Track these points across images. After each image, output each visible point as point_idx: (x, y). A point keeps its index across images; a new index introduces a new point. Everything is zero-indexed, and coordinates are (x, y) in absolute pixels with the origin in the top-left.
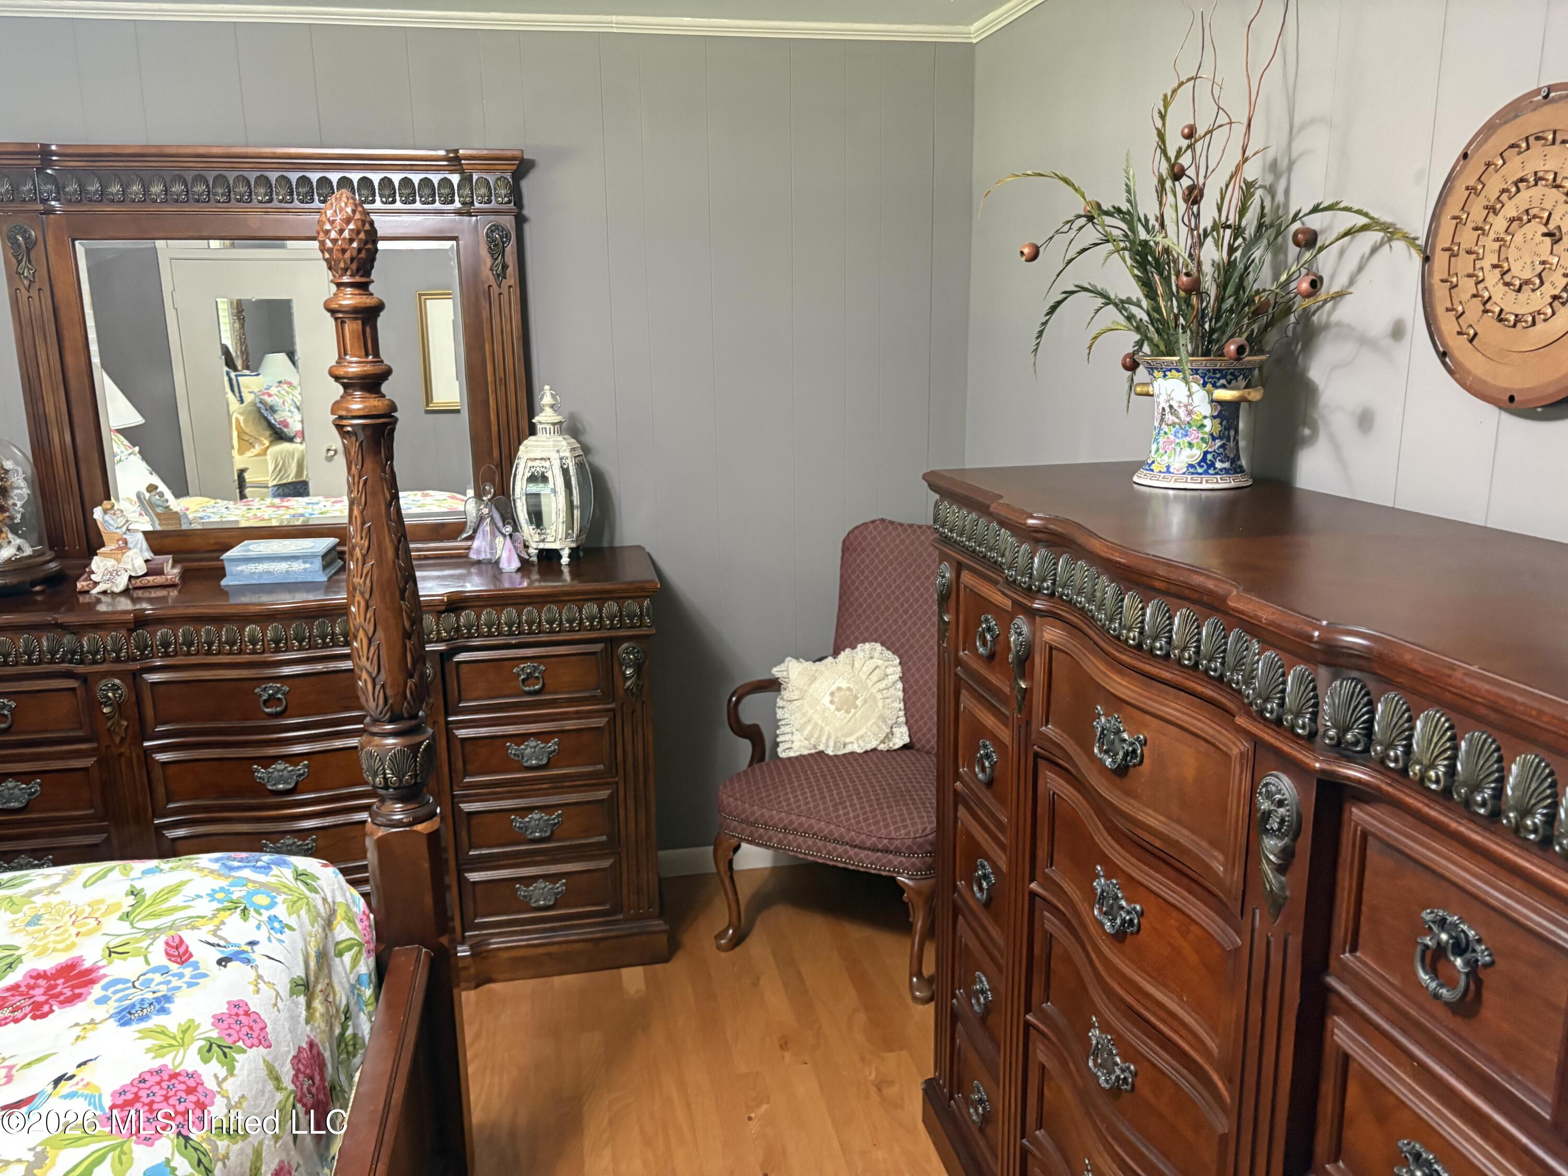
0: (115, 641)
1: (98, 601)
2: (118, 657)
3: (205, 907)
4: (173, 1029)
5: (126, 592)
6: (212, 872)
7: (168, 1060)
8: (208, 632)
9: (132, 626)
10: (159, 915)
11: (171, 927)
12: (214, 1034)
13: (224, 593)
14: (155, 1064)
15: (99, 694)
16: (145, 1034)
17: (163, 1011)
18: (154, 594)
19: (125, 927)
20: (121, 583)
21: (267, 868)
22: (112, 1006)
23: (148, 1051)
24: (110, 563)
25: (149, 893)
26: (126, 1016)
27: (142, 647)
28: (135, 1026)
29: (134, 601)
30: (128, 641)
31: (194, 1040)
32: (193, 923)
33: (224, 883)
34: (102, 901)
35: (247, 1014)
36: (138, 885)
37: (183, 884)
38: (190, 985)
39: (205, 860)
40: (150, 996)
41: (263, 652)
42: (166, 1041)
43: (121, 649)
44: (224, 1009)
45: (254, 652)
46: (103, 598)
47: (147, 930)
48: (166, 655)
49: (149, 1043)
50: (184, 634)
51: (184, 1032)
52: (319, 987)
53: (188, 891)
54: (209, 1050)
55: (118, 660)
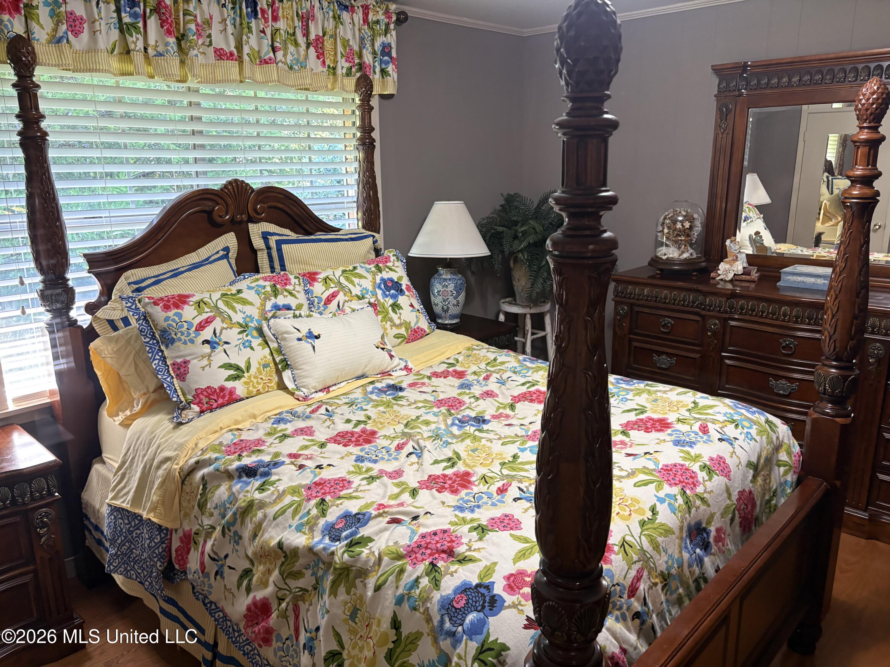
0: (720, 302)
1: (718, 283)
2: (720, 310)
3: (721, 418)
4: (693, 454)
5: (731, 281)
6: (729, 406)
7: (687, 463)
8: (763, 306)
9: (729, 296)
10: (702, 414)
11: (704, 420)
12: (708, 463)
13: (777, 289)
14: (682, 462)
15: (708, 326)
16: (682, 451)
17: (691, 446)
18: (744, 284)
19: (687, 414)
20: (730, 276)
21: (754, 413)
22: (673, 438)
23: (681, 457)
24: (727, 266)
25: (700, 405)
26: (677, 443)
27: (731, 308)
28: (679, 447)
29: (734, 286)
30: (726, 304)
31: (699, 461)
32: (714, 422)
33: (732, 412)
34: (682, 402)
35: (724, 462)
36: (697, 401)
37: (715, 406)
38: (704, 442)
39: (727, 401)
40: (688, 440)
41: (788, 322)
42: (688, 457)
43: (721, 307)
44: (715, 456)
45: (783, 321)
46: (721, 283)
47: (695, 418)
48: (741, 314)
49: (682, 455)
50: (751, 305)
51: (696, 457)
52: (762, 473)
53: (716, 409)
54: (704, 468)
55: (719, 311)
